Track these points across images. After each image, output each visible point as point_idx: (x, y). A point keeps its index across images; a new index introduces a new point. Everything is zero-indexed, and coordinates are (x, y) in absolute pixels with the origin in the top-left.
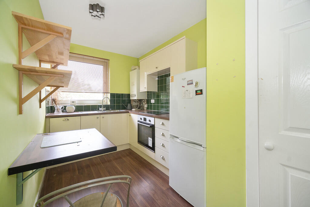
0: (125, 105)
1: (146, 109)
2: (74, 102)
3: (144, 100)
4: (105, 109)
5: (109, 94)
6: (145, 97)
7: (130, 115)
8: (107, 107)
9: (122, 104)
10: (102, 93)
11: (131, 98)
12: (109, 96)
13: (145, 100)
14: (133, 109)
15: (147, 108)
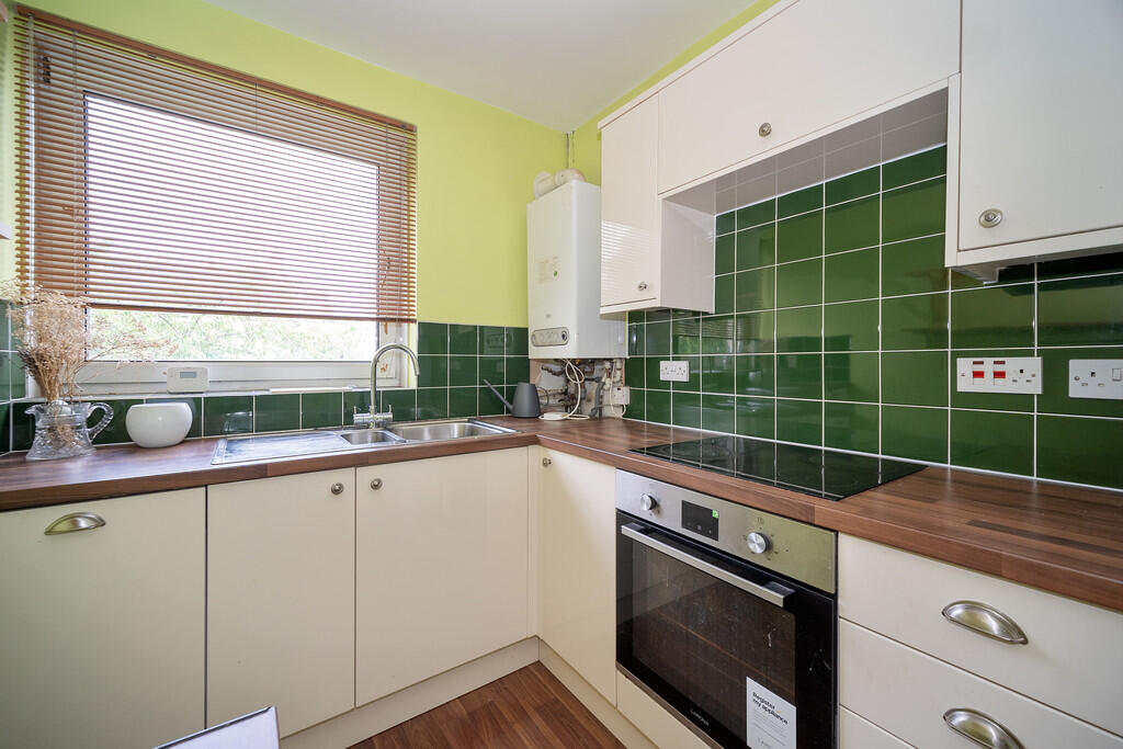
0: (501, 390)
1: (619, 414)
2: (193, 374)
3: (608, 365)
4: (390, 415)
5: (414, 328)
6: (615, 345)
7: (547, 463)
8: (400, 406)
9: (482, 383)
10: (374, 323)
11: (534, 353)
12: (411, 336)
13: (618, 365)
14: (548, 417)
15: (630, 411)
